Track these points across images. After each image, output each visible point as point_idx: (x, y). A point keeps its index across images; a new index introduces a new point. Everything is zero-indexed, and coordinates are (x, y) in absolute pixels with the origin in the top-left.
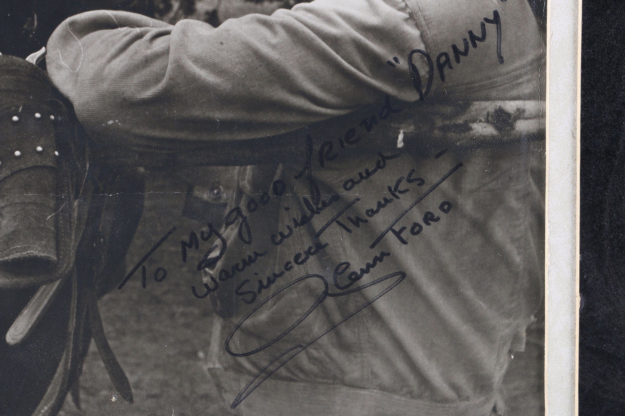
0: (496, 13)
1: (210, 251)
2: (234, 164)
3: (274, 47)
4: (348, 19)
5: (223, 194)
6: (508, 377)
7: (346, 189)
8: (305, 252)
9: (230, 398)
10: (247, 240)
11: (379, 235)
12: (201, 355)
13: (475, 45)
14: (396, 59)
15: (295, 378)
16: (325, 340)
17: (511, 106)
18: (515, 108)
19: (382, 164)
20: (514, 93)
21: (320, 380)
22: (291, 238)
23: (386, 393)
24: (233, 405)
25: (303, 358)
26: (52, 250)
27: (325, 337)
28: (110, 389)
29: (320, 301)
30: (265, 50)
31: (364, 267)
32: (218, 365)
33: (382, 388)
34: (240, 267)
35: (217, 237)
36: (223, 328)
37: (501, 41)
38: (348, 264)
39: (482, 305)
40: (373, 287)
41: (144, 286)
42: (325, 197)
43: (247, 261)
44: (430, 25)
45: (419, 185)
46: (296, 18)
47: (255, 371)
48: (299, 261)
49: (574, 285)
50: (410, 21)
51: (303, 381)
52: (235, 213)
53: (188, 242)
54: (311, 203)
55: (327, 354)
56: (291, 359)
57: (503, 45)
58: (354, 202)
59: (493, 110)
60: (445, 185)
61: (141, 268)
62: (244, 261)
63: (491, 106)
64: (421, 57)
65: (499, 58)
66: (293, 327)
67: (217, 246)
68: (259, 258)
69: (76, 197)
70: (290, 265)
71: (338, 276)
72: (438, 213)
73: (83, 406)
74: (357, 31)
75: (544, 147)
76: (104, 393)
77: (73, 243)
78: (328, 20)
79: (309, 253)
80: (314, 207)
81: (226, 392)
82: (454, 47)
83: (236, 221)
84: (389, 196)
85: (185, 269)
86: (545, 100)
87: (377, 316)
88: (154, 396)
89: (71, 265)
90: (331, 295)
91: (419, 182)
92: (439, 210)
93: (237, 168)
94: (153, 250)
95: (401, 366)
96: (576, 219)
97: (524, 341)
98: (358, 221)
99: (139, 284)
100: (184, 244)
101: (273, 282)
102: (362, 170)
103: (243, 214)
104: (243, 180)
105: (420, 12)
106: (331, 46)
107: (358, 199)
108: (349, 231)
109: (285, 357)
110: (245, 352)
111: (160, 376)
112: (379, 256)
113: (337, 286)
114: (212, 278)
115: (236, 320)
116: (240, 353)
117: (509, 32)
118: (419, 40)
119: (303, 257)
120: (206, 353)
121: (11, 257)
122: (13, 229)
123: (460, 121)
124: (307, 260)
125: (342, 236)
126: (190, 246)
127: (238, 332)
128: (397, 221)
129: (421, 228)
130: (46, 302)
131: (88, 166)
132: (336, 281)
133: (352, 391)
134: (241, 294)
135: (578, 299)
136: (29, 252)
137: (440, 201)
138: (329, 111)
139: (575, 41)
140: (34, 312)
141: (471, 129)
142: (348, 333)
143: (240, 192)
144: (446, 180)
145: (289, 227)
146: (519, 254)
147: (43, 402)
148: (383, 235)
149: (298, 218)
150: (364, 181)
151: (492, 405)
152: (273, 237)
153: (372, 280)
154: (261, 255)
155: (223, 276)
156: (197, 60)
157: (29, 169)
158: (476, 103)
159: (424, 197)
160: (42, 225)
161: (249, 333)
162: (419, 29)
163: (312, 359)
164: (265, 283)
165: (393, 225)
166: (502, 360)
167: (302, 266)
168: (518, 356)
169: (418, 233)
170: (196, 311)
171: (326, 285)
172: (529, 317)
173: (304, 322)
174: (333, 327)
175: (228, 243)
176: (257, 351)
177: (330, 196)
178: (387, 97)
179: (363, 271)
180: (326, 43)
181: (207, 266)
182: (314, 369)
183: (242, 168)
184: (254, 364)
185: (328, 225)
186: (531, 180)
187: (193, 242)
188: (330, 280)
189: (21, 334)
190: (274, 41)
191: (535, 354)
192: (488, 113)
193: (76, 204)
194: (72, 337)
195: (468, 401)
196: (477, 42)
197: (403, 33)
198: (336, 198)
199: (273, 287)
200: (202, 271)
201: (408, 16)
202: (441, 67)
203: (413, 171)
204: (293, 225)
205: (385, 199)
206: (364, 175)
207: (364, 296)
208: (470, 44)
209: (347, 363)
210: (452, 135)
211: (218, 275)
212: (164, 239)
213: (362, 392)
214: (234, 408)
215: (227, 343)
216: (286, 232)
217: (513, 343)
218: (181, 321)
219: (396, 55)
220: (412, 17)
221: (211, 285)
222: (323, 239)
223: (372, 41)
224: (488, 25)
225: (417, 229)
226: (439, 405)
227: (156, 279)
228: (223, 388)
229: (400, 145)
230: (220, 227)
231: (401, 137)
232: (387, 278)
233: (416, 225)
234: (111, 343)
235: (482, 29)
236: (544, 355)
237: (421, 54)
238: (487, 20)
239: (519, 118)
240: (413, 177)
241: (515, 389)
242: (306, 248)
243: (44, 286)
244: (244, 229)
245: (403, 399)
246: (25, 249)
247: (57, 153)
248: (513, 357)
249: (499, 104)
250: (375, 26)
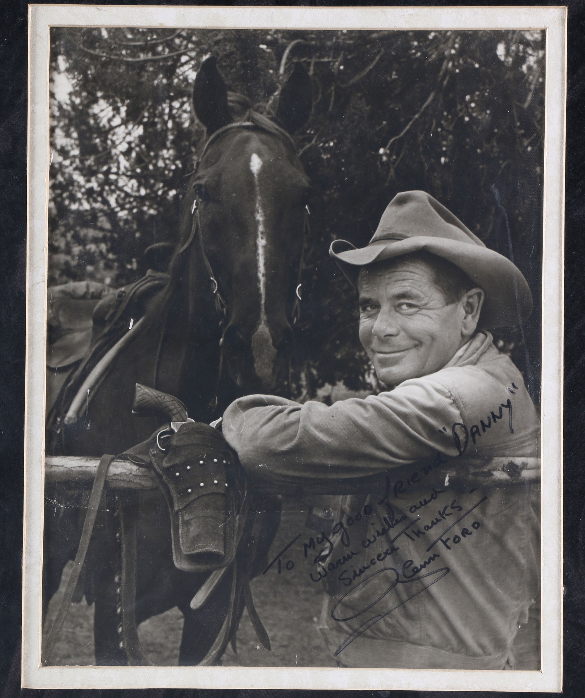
0: (509, 401)
1: (323, 550)
2: (339, 494)
3: (366, 419)
4: (414, 402)
5: (332, 513)
6: (517, 640)
7: (411, 512)
8: (384, 553)
9: (333, 649)
10: (346, 544)
11: (433, 542)
12: (315, 619)
13: (495, 421)
14: (444, 429)
15: (376, 636)
16: (396, 612)
17: (518, 461)
18: (521, 462)
19: (434, 496)
20: (521, 452)
21: (393, 639)
22: (375, 543)
23: (436, 649)
24: (335, 653)
25: (382, 624)
26: (221, 548)
27: (396, 610)
28: (256, 641)
29: (393, 585)
30: (360, 421)
31: (423, 564)
32: (326, 627)
33: (434, 645)
34: (342, 561)
35: (327, 541)
36: (330, 602)
37: (512, 419)
38: (412, 562)
39: (500, 592)
40: (428, 577)
41: (280, 572)
42: (398, 517)
43: (346, 557)
44: (466, 408)
45: (458, 510)
46: (381, 401)
47: (350, 631)
48: (380, 559)
49: (560, 579)
50: (453, 405)
51: (381, 639)
52: (339, 526)
53: (308, 544)
54: (389, 520)
55: (398, 621)
56: (374, 623)
57: (513, 422)
58: (416, 521)
59: (507, 463)
60: (476, 511)
61: (278, 560)
62: (344, 558)
63: (505, 461)
64: (461, 428)
65: (510, 429)
66: (376, 603)
67: (327, 547)
68: (354, 556)
69: (238, 514)
70: (374, 561)
71: (405, 570)
72: (471, 529)
73: (238, 651)
74: (420, 410)
75: (540, 488)
76: (252, 643)
77: (234, 543)
78: (401, 403)
79: (386, 553)
80: (390, 523)
81: (331, 644)
82: (482, 422)
83: (340, 531)
84: (439, 517)
85: (306, 562)
86: (540, 457)
87: (431, 597)
88: (285, 646)
89: (233, 558)
90: (401, 582)
91: (458, 509)
92: (472, 527)
93: (341, 496)
94: (286, 549)
95: (446, 631)
96: (561, 536)
97: (528, 616)
98: (419, 533)
99: (276, 571)
100: (306, 545)
101: (363, 572)
102: (422, 500)
103: (344, 526)
104: (345, 504)
105: (460, 399)
106: (402, 419)
107: (419, 519)
108: (413, 539)
109: (370, 623)
110: (344, 618)
111: (288, 633)
112: (432, 557)
113: (405, 576)
114: (324, 569)
115: (338, 597)
116: (341, 619)
117: (517, 413)
118: (459, 417)
119: (383, 556)
120: (319, 618)
121: (196, 551)
122: (197, 533)
123: (486, 470)
124: (386, 558)
125: (408, 543)
126: (310, 547)
127: (339, 606)
128: (444, 534)
129: (460, 539)
130: (216, 582)
131: (246, 493)
132: (404, 573)
133: (414, 647)
134: (342, 579)
135: (562, 589)
136: (207, 548)
137: (472, 522)
138: (401, 461)
139: (560, 420)
140: (209, 588)
141: (492, 475)
142: (411, 608)
143: (343, 512)
144: (476, 508)
145: (374, 536)
146: (524, 558)
147: (212, 648)
148: (435, 543)
149: (380, 530)
150: (423, 507)
151: (506, 659)
152: (364, 542)
153: (428, 573)
154: (355, 554)
155: (331, 568)
156: (317, 427)
157: (208, 494)
158: (496, 458)
159: (462, 518)
160: (216, 531)
161: (346, 606)
162: (459, 410)
163: (388, 624)
164: (358, 573)
165: (442, 537)
166: (513, 629)
167: (382, 562)
168: (524, 626)
169: (458, 542)
170: (313, 590)
171: (398, 575)
172: (531, 600)
173: (382, 599)
174: (402, 603)
175: (334, 546)
176: (352, 618)
177: (400, 516)
178: (439, 453)
179: (422, 567)
180: (400, 417)
181: (321, 560)
182: (389, 631)
183: (344, 497)
184: (350, 626)
185: (399, 535)
186: (532, 509)
187: (312, 544)
188: (400, 571)
189: (200, 602)
190: (366, 415)
191: (535, 625)
192: (504, 465)
193: (237, 518)
194: (232, 605)
195: (490, 655)
196: (496, 419)
197: (449, 412)
198: (405, 518)
199: (363, 576)
200: (317, 564)
201: (452, 402)
202: (473, 434)
203: (455, 501)
204: (377, 535)
205: (437, 519)
206: (423, 503)
207: (422, 583)
208: (492, 421)
209: (410, 628)
210: (480, 479)
211: (327, 567)
212: (293, 542)
213: (421, 648)
214: (336, 656)
215: (332, 612)
216: (372, 539)
217: (520, 617)
218: (303, 596)
219: (444, 426)
220: (455, 402)
221: (323, 573)
222: (396, 544)
223: (429, 417)
224: (503, 408)
225: (457, 539)
226: (471, 658)
227: (287, 568)
228: (329, 642)
229: (447, 484)
230: (329, 535)
231: (447, 479)
232: (438, 572)
233: (456, 537)
234: (257, 610)
235: (500, 411)
236: (540, 626)
237: (460, 426)
238: (503, 405)
239: (524, 469)
240: (455, 505)
241: (521, 649)
242: (385, 550)
243: (215, 571)
244: (345, 537)
245: (447, 653)
246: (204, 547)
247: (226, 485)
248: (520, 627)
249: (511, 459)
250: (431, 407)
